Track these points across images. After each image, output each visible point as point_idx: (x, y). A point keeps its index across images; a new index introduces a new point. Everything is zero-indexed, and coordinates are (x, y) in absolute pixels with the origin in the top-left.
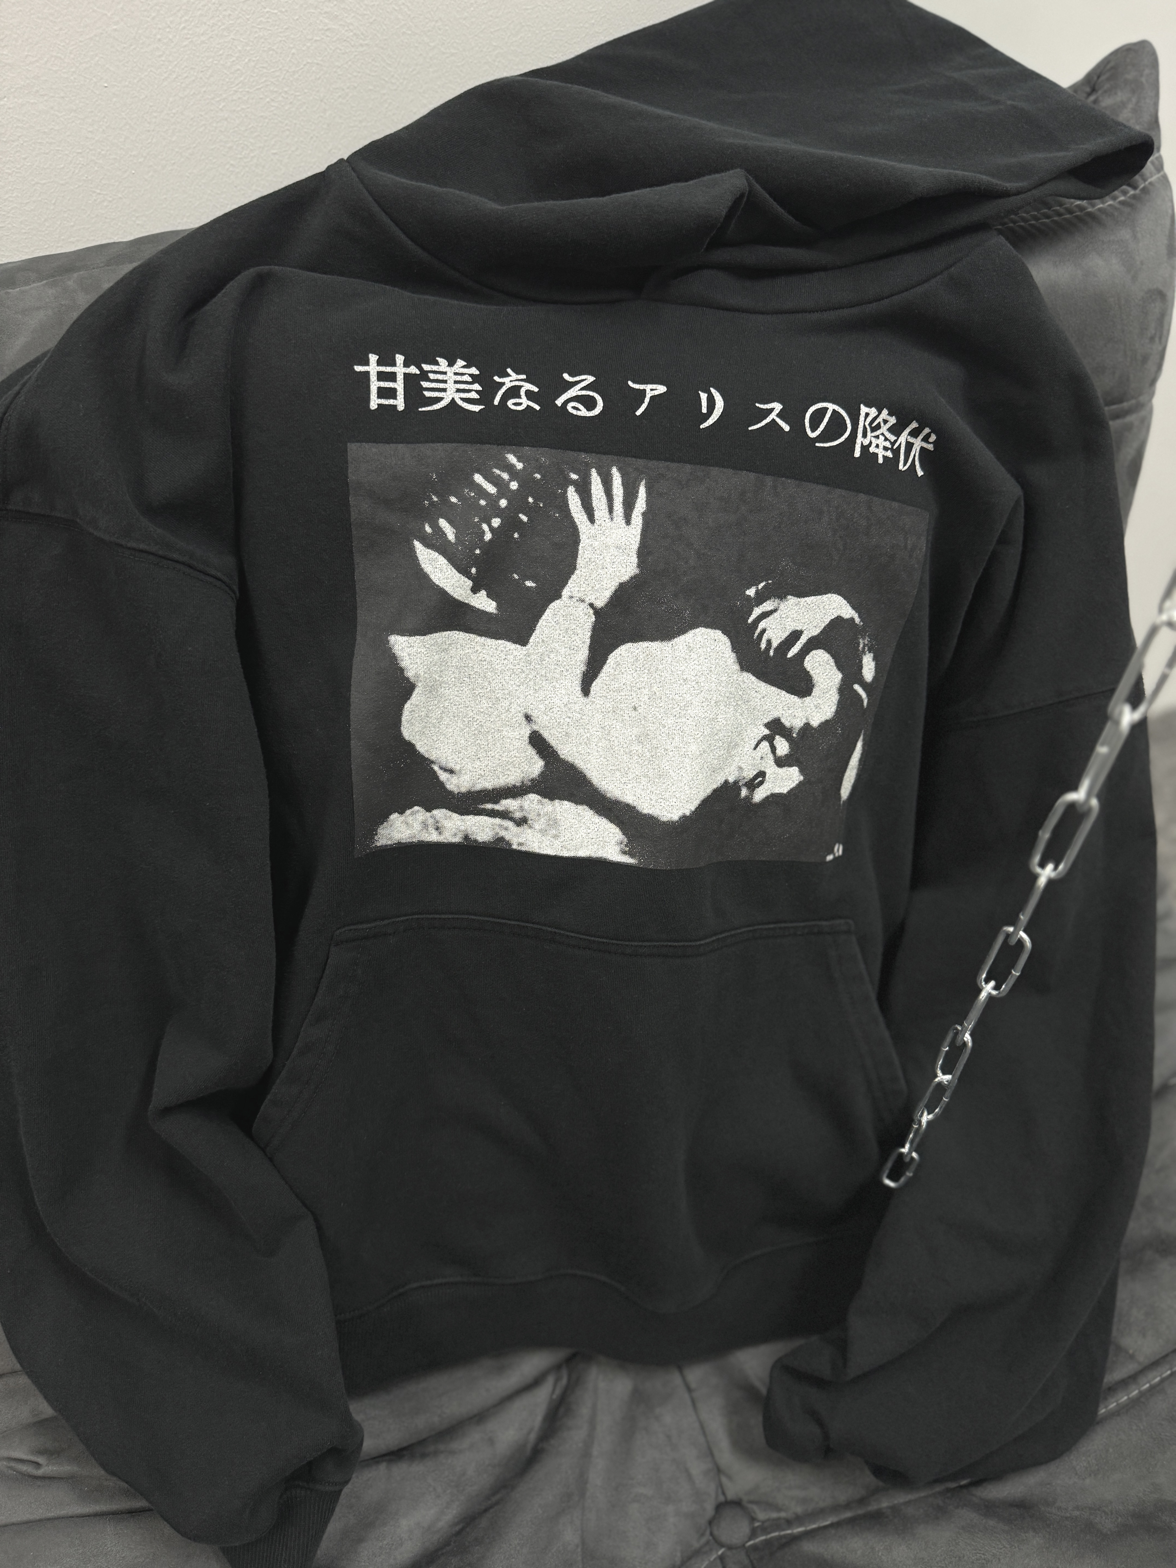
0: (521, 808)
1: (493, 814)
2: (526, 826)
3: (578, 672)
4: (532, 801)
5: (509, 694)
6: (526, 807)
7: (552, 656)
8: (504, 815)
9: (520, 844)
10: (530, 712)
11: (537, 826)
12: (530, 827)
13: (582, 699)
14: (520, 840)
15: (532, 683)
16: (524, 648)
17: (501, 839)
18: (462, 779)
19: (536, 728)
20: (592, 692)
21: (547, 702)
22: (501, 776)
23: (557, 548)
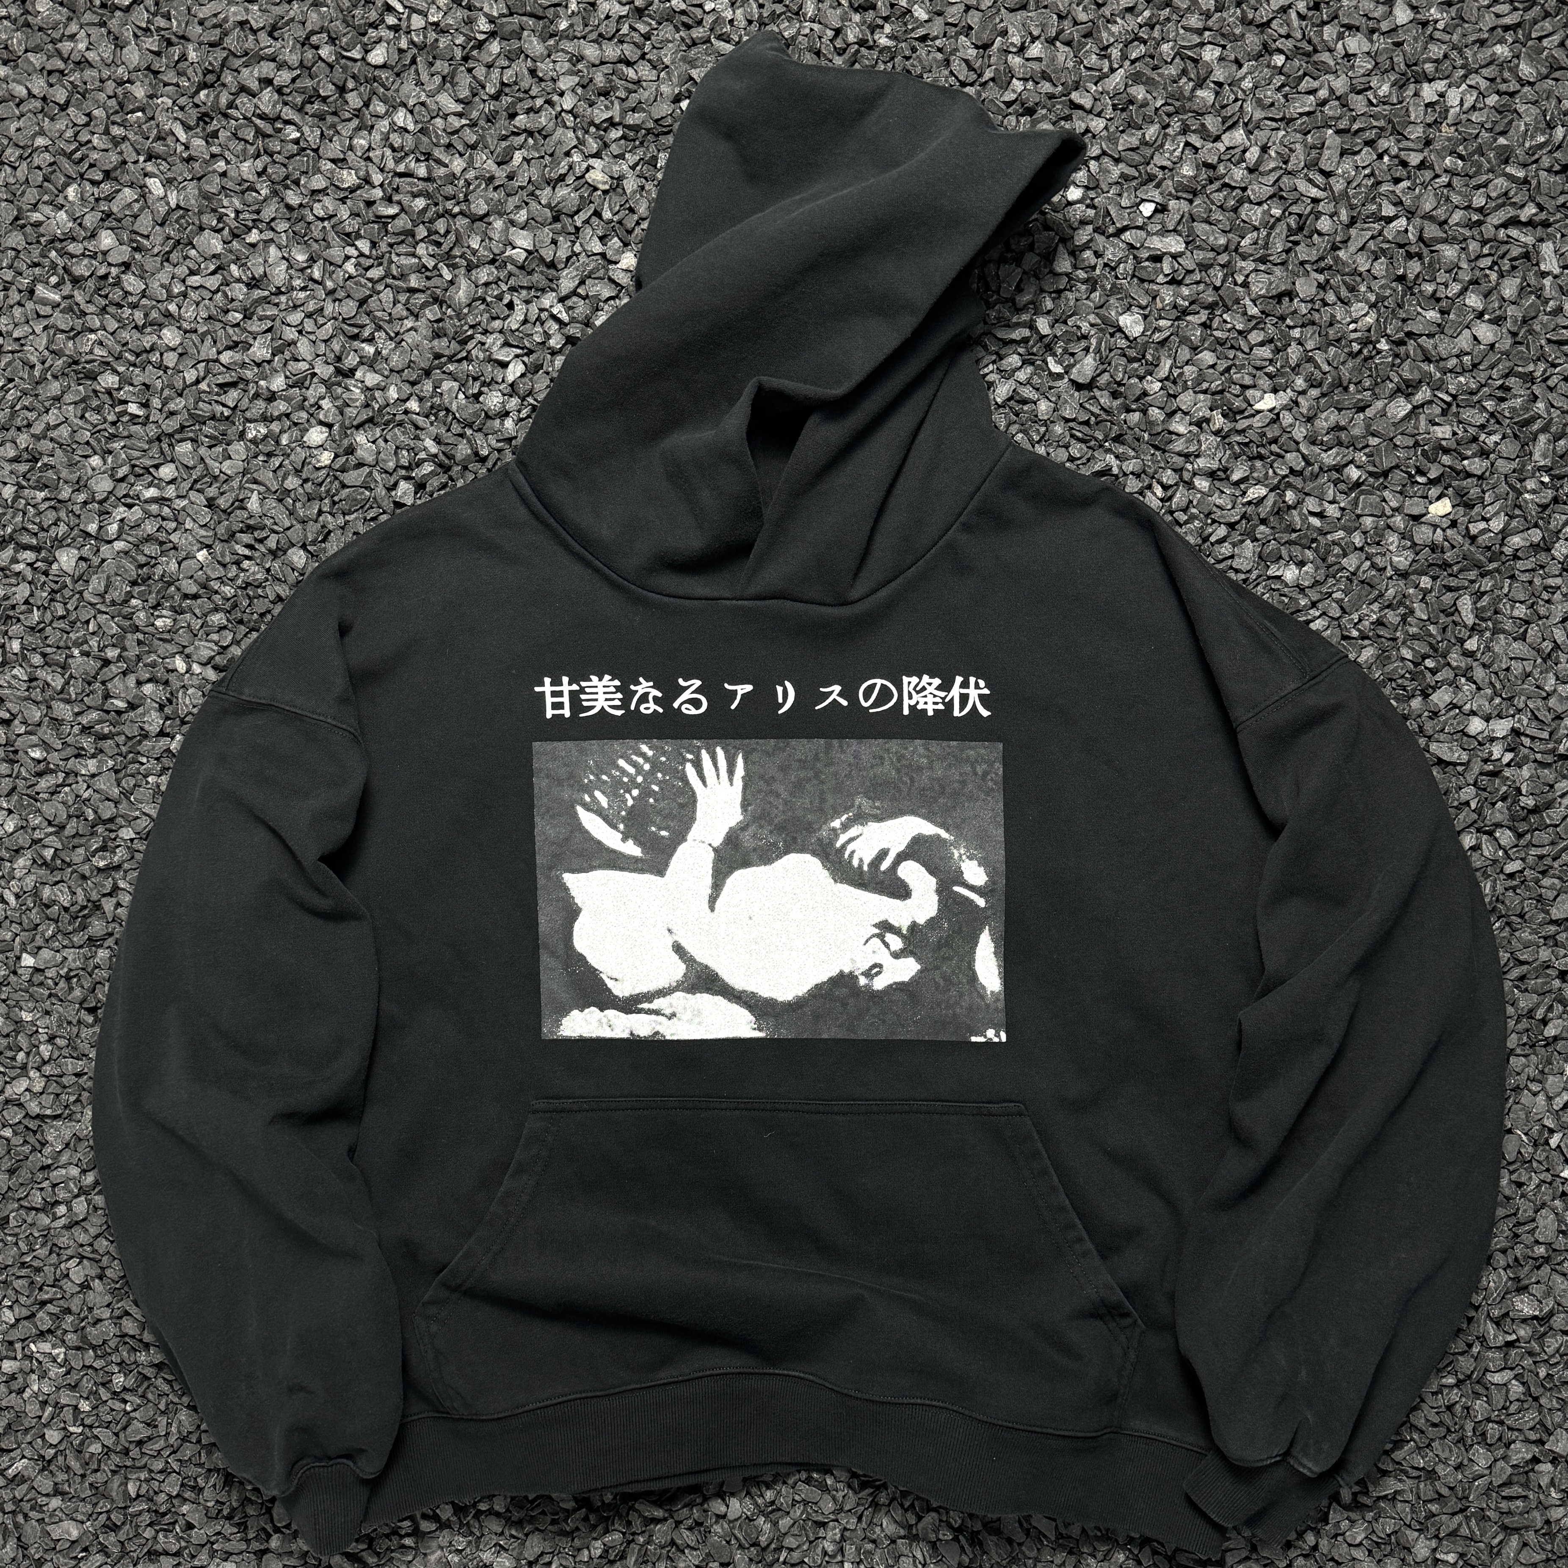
1: (649, 1012)
3: (706, 893)
4: (679, 999)
5: (654, 914)
7: (684, 884)
8: (657, 1012)
10: (671, 927)
13: (710, 913)
15: (671, 905)
16: (662, 879)
17: (657, 1033)
18: (625, 985)
19: (676, 938)
20: (717, 908)
21: (683, 919)
22: (653, 979)
23: (682, 806)
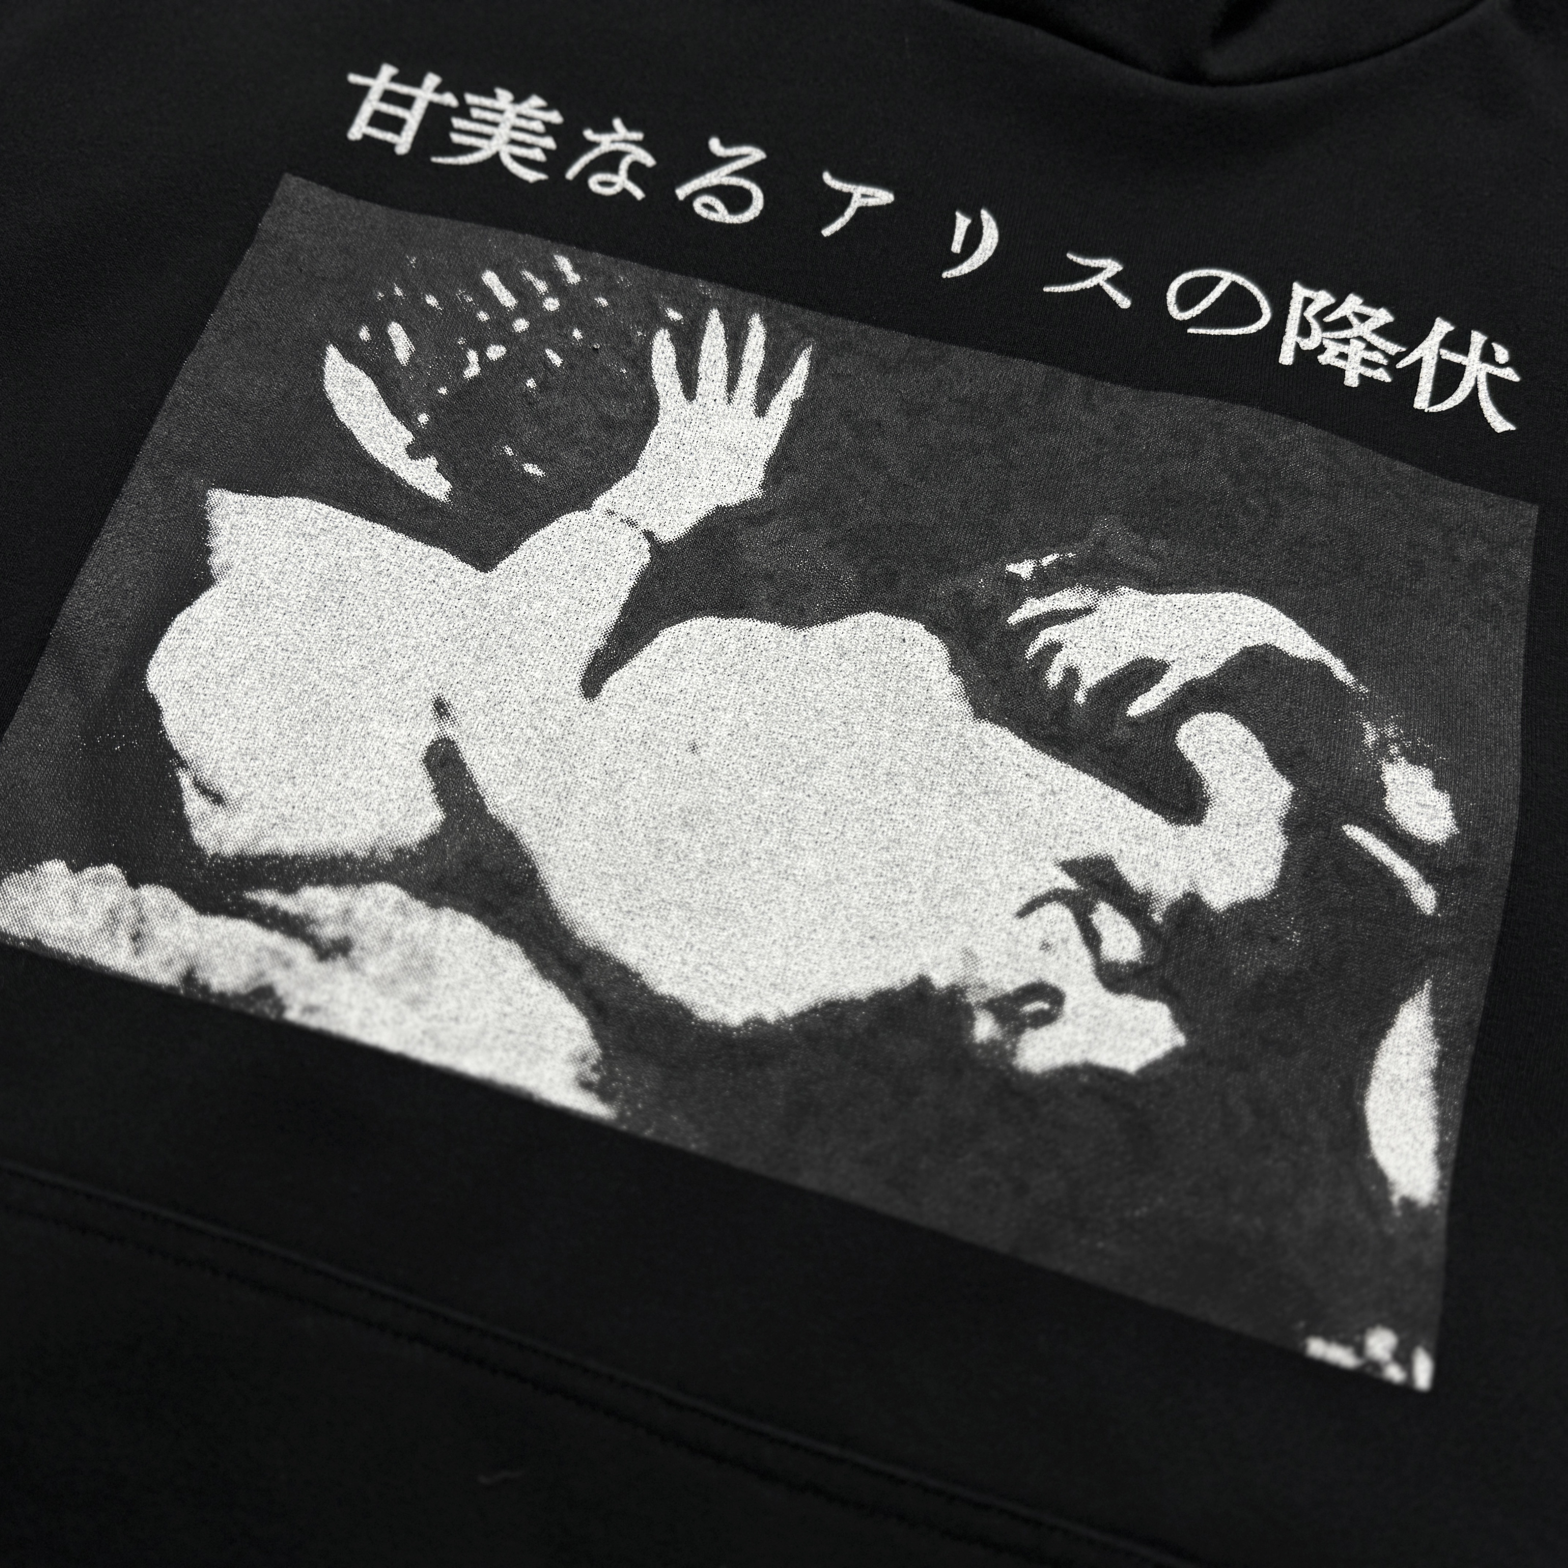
0: (347, 913)
1: (269, 919)
2: (341, 962)
3: (586, 647)
5: (415, 648)
6: (360, 915)
7: (537, 604)
9: (310, 1009)
10: (448, 697)
11: (372, 968)
12: (353, 967)
13: (579, 700)
14: (314, 999)
15: (475, 643)
16: (481, 575)
18: (237, 821)
19: (450, 732)
20: (603, 692)
21: (495, 688)
22: (326, 826)
23: (608, 424)
